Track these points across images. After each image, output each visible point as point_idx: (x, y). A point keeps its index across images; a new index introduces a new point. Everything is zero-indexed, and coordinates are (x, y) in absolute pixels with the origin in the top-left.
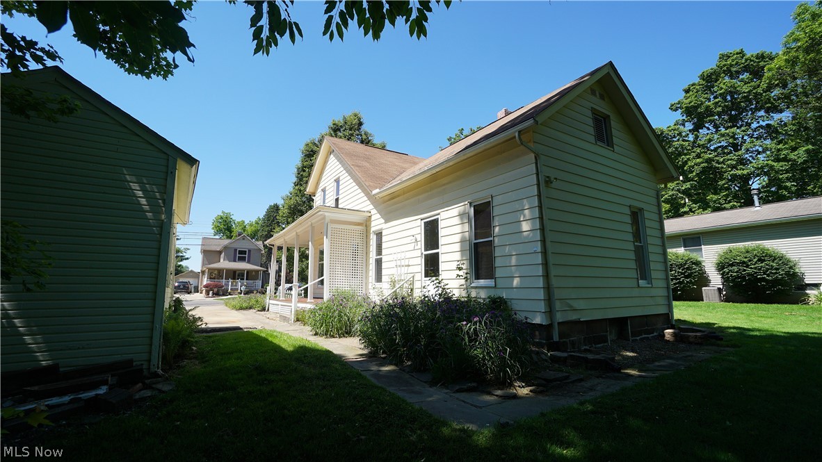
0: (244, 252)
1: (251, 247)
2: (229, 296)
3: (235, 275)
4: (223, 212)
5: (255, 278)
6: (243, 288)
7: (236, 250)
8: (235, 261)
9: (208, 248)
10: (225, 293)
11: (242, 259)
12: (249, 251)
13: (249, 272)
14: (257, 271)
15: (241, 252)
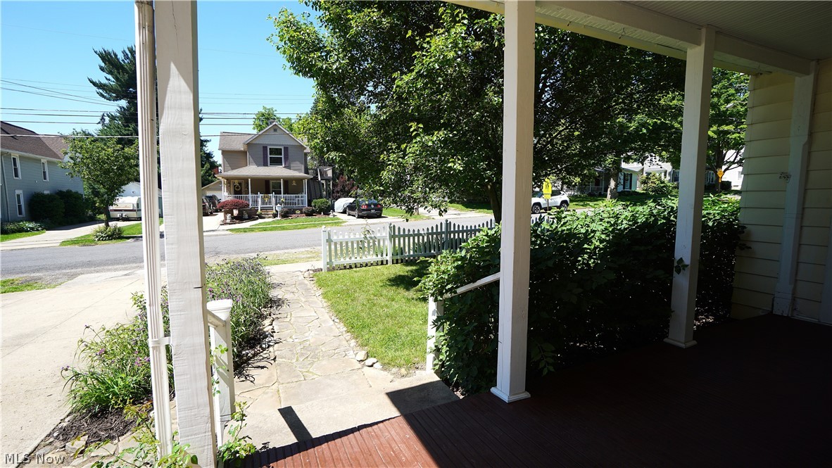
0: (278, 151)
1: (288, 143)
2: (260, 221)
3: (266, 186)
4: (264, 108)
5: (298, 190)
6: (279, 208)
7: (265, 148)
8: (265, 164)
9: (228, 148)
10: (252, 216)
11: (276, 162)
12: (286, 149)
13: (287, 181)
14: (300, 180)
15: (273, 151)
